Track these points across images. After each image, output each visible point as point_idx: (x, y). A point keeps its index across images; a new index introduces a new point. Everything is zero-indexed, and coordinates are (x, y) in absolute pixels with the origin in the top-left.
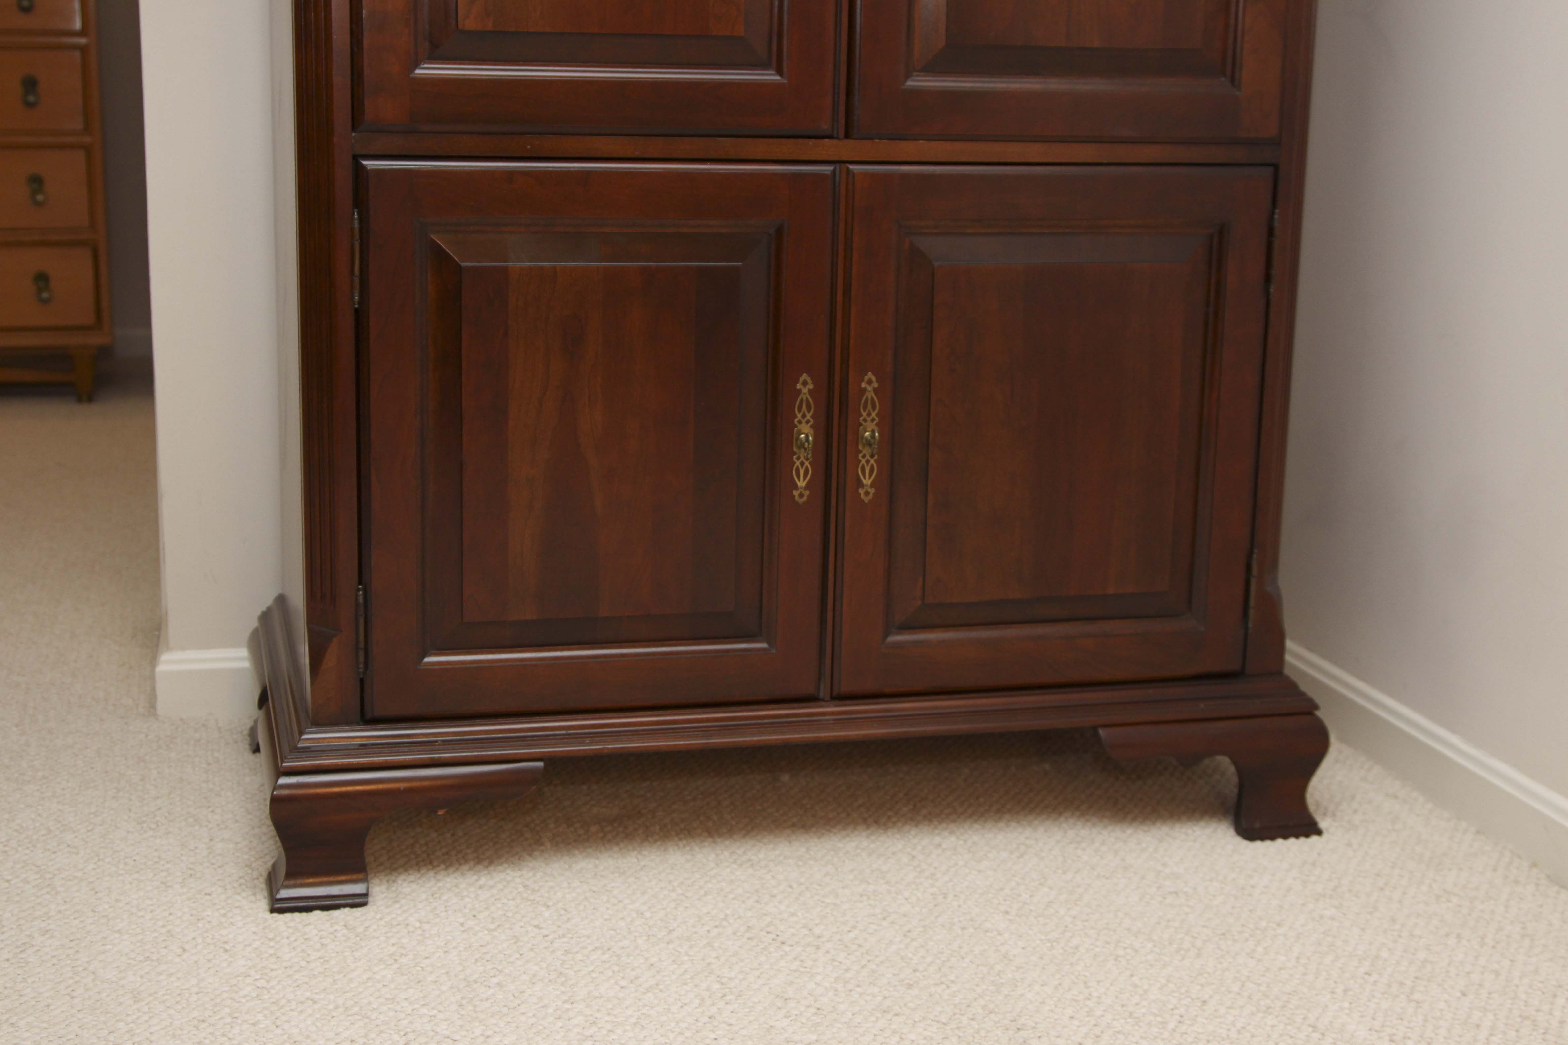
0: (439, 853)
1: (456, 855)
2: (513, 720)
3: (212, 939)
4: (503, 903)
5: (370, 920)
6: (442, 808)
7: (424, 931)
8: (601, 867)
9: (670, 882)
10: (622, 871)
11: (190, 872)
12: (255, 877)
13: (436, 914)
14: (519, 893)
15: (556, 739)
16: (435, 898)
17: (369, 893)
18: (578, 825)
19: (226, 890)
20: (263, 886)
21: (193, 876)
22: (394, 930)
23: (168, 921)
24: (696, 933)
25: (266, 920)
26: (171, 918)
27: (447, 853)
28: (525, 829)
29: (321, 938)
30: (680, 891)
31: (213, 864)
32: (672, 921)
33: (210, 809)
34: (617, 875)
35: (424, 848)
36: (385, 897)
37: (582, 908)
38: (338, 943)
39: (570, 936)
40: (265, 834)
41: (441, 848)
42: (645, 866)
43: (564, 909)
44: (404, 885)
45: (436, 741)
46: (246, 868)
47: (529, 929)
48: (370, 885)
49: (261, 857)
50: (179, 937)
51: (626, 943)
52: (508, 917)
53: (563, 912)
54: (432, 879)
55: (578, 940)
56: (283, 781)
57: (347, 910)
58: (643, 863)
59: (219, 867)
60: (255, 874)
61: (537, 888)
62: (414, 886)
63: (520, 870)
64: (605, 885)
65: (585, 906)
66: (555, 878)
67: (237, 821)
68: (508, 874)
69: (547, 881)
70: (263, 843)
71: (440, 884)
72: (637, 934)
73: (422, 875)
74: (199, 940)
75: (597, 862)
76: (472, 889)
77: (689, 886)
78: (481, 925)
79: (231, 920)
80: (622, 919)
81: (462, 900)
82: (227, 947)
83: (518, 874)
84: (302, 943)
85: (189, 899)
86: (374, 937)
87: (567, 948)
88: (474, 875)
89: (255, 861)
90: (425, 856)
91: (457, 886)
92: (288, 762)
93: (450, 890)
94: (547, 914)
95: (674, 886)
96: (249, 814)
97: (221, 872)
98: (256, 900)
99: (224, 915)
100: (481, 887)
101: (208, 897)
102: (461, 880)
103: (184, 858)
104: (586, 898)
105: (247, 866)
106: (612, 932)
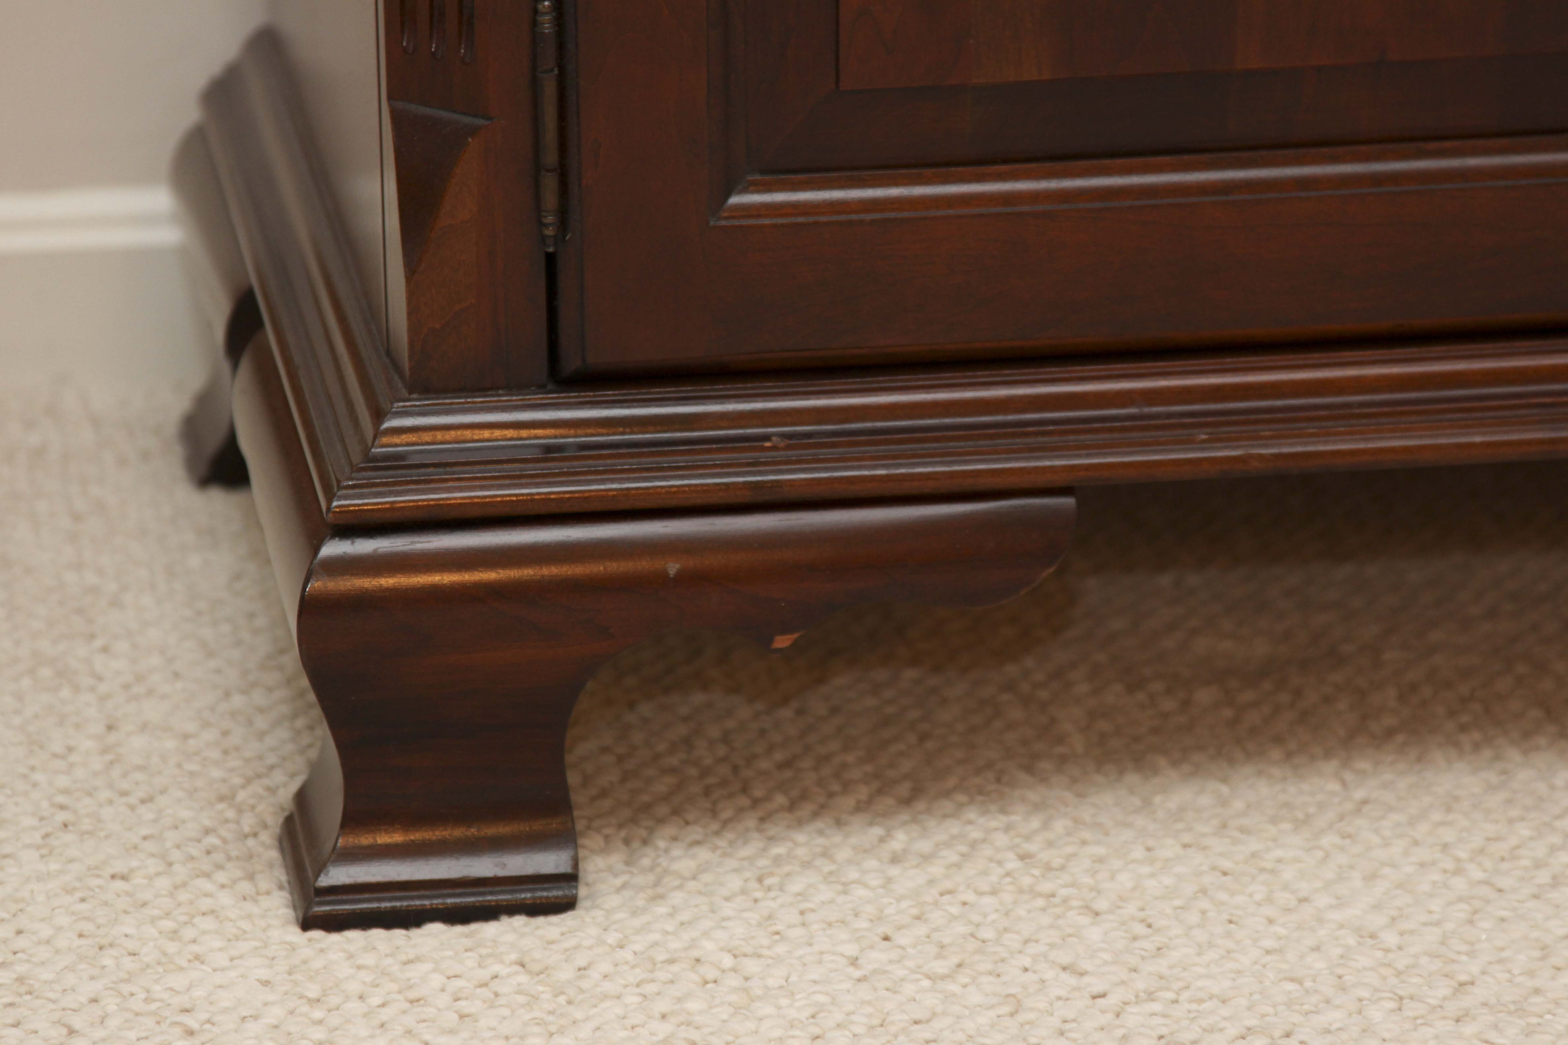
0: (764, 764)
1: (816, 769)
2: (982, 375)
3: (146, 1000)
4: (965, 904)
5: (590, 948)
6: (785, 631)
7: (747, 979)
8: (1238, 805)
9: (1445, 847)
10: (1300, 815)
11: (62, 816)
12: (247, 829)
13: (777, 933)
14: (1008, 874)
15: (1111, 430)
16: (769, 889)
17: (581, 874)
18: (1157, 686)
19: (170, 864)
20: (274, 854)
21: (71, 828)
22: (662, 975)
23: (15, 953)
24: (1537, 991)
25: (293, 948)
26: (21, 943)
27: (783, 766)
28: (1006, 697)
29: (457, 1000)
30: (1477, 874)
31: (124, 794)
32: (1464, 958)
33: (99, 643)
34: (1286, 826)
35: (722, 751)
36: (624, 886)
37: (1193, 918)
38: (506, 1012)
39: (1171, 995)
40: (261, 710)
41: (771, 749)
42: (1365, 802)
43: (1142, 921)
44: (676, 852)
45: (767, 438)
46: (221, 806)
47: (1049, 975)
48: (582, 853)
49: (259, 776)
50: (52, 995)
51: (1334, 1017)
52: (983, 942)
53: (1141, 929)
54: (756, 835)
55: (1194, 1006)
56: (333, 549)
57: (519, 921)
58: (1359, 794)
59: (143, 801)
60: (248, 822)
61: (1057, 862)
62: (703, 854)
63: (1003, 811)
64: (1254, 855)
65: (1204, 912)
66: (1107, 834)
67: (177, 675)
68: (970, 822)
69: (1084, 843)
70: (261, 735)
71: (779, 850)
72: (1364, 993)
73: (725, 823)
74: (111, 1004)
75: (1225, 789)
76: (871, 863)
77: (1503, 859)
78: (910, 964)
79: (196, 948)
80: (1317, 949)
81: (845, 893)
82: (191, 1021)
83: (998, 821)
84: (404, 1012)
85: (69, 891)
86: (605, 997)
87: (1164, 1031)
88: (871, 824)
89: (243, 787)
90: (724, 770)
91: (826, 854)
92: (346, 498)
93: (807, 865)
94: (1094, 934)
95: (1458, 860)
96: (210, 654)
97: (150, 816)
98: (258, 894)
99: (174, 935)
100: (895, 860)
101: (119, 885)
102: (837, 839)
103: (38, 777)
104: (1204, 891)
105: (221, 799)
106: (1290, 986)
